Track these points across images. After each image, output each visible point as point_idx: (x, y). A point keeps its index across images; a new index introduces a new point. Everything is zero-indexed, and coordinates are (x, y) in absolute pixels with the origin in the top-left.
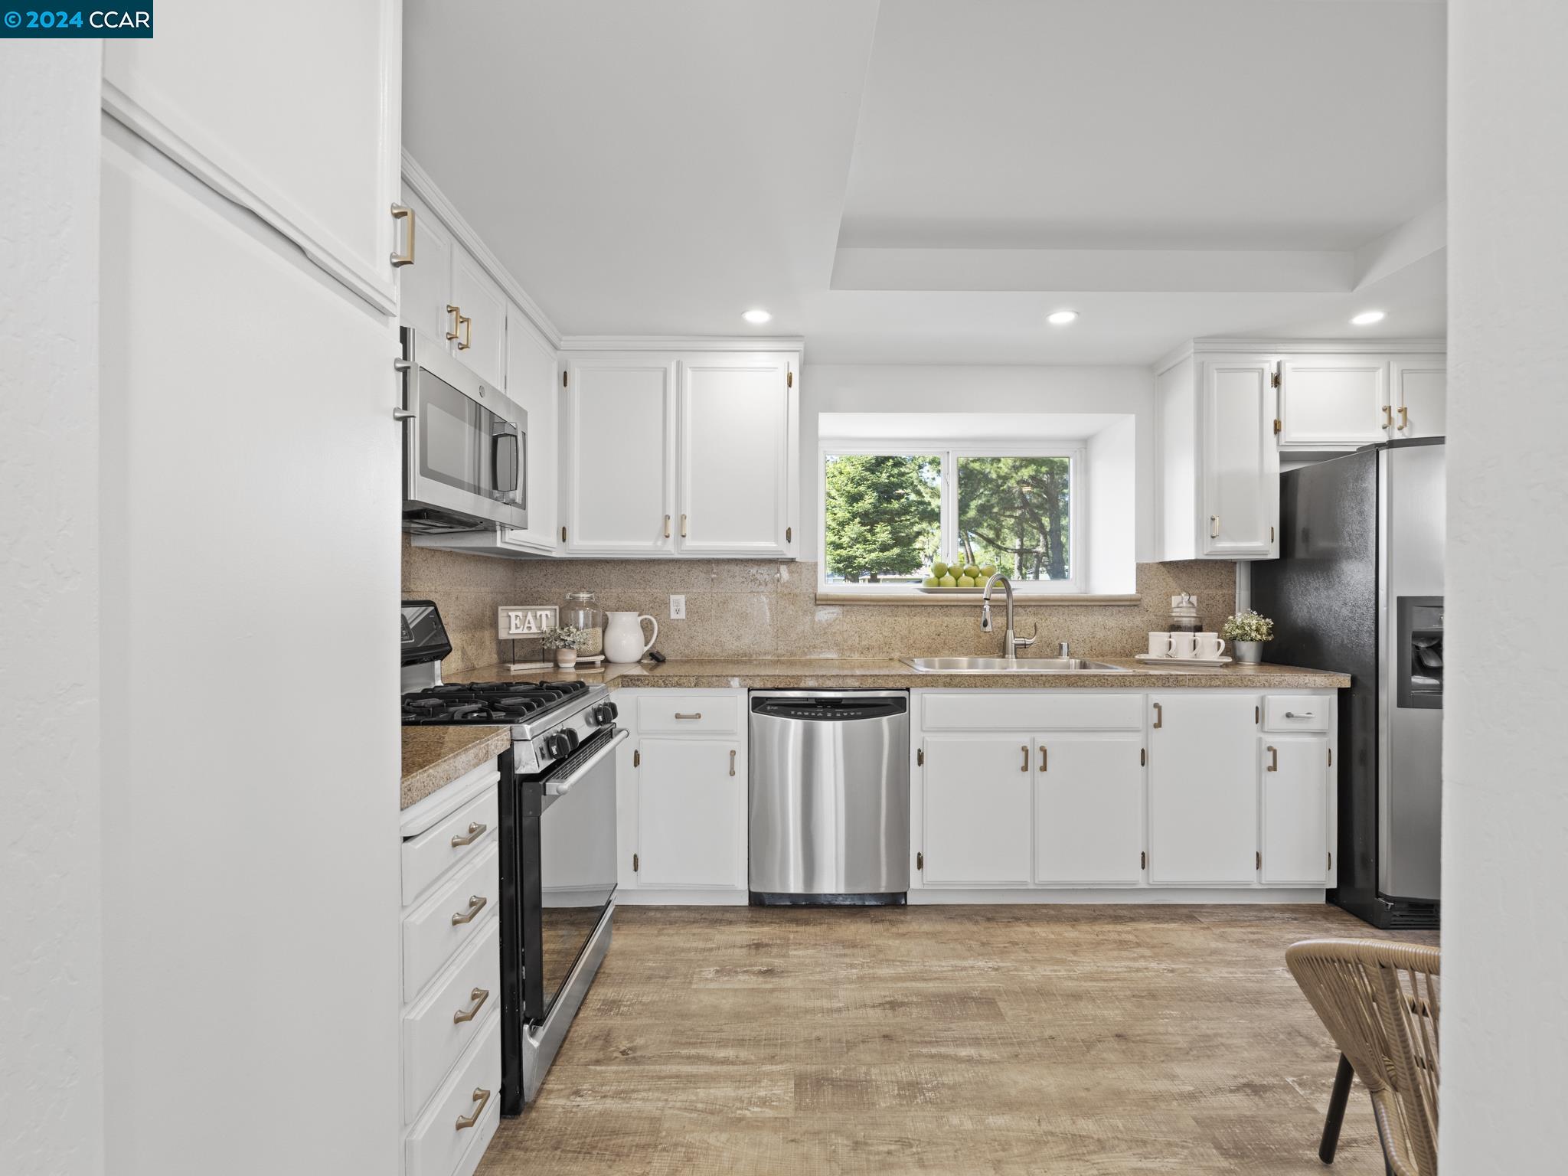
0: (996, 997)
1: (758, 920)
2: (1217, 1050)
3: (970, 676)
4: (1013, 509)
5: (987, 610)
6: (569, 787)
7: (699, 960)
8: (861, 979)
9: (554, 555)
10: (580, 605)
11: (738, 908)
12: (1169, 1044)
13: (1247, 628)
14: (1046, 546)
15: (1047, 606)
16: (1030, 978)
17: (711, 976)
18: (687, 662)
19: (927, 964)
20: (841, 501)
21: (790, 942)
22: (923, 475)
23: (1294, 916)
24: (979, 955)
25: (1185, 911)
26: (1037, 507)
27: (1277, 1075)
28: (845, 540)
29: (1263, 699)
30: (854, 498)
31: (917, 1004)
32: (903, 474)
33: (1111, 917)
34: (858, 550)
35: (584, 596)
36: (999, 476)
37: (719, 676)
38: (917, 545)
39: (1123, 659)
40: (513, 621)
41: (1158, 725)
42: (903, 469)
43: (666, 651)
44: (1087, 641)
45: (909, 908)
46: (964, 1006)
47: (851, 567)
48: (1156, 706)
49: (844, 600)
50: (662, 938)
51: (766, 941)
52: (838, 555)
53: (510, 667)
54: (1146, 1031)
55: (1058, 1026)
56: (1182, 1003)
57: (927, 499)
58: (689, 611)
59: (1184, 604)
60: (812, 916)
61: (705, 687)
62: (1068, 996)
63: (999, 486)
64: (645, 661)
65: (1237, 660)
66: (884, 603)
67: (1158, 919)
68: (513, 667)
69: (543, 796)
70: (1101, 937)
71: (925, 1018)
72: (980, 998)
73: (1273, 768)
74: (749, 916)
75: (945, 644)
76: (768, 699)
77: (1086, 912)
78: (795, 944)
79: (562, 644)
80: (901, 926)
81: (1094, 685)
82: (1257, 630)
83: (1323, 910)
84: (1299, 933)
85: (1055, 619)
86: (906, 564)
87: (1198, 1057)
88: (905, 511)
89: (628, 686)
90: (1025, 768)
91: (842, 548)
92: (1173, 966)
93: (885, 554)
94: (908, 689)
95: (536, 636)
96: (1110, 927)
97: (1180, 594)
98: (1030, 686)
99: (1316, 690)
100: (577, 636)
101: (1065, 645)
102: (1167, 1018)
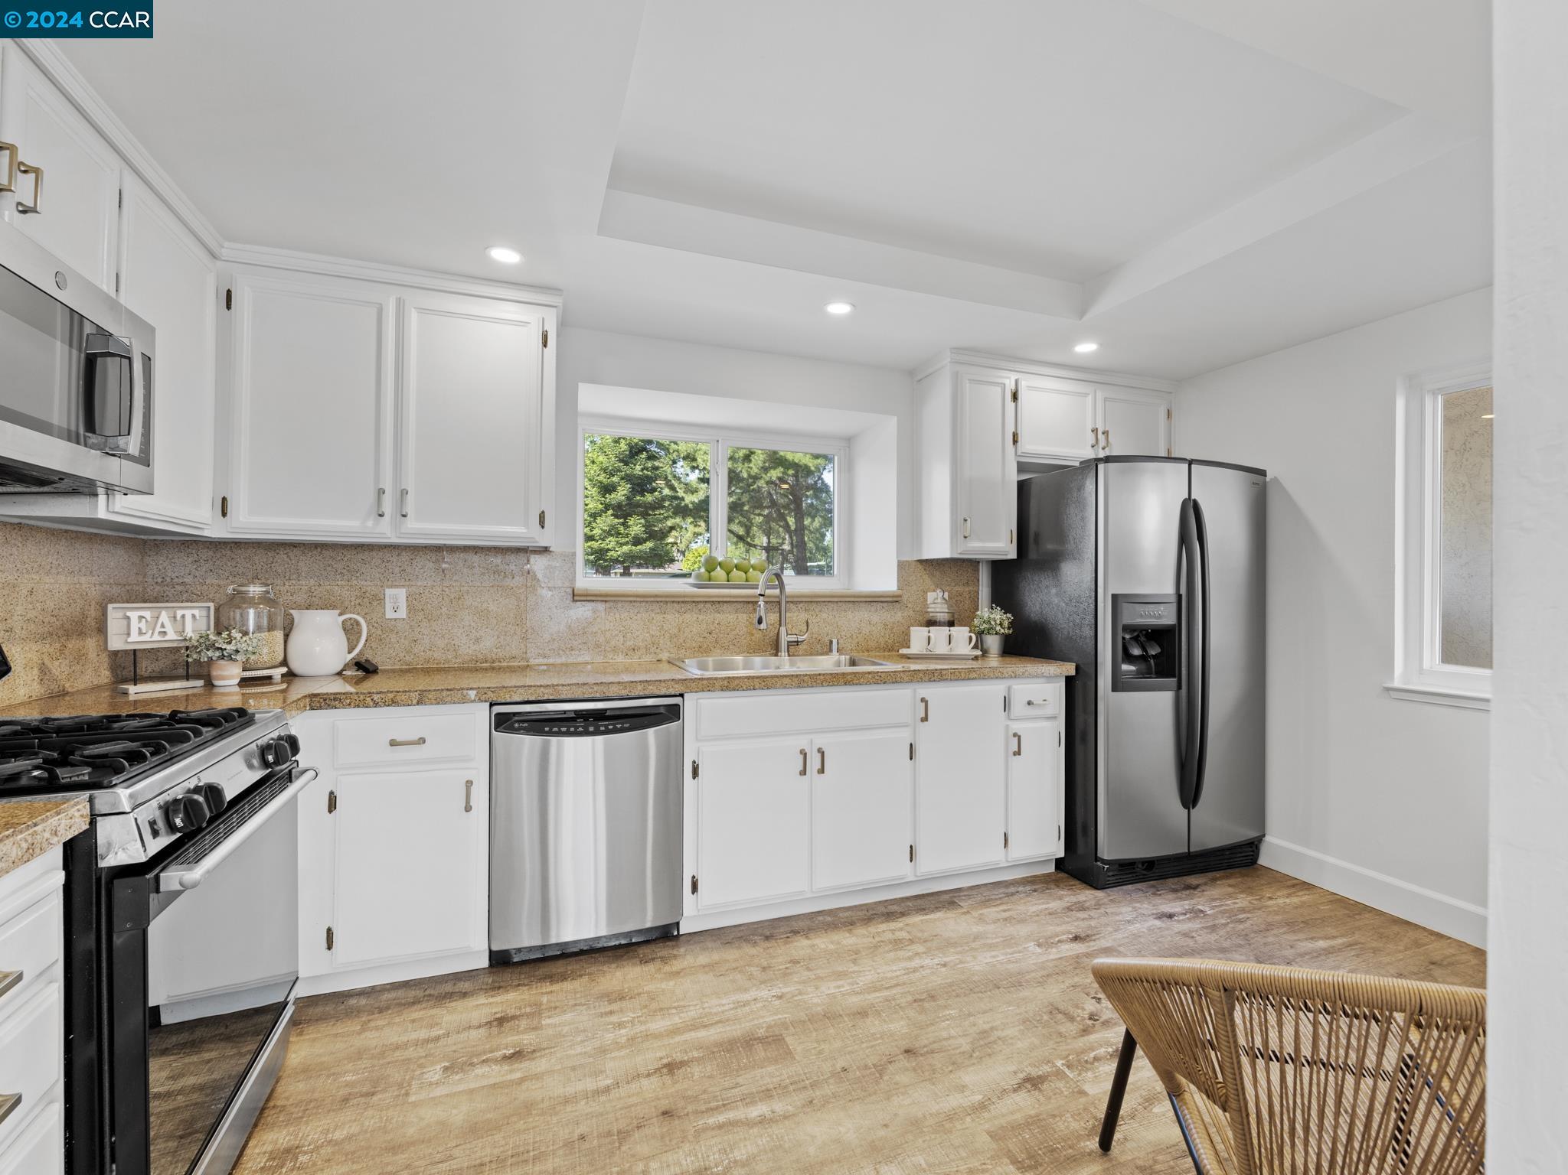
0: (784, 1032)
1: (502, 984)
2: (995, 1046)
3: (748, 678)
4: (761, 507)
5: (762, 606)
6: (201, 876)
7: (421, 1057)
8: (632, 1040)
9: (206, 533)
10: (251, 602)
11: (474, 973)
12: (953, 1049)
13: (993, 623)
14: (792, 544)
15: (817, 602)
16: (815, 1000)
17: (437, 1077)
18: (408, 671)
19: (706, 1005)
20: (594, 491)
21: (544, 1007)
22: (677, 470)
23: (1034, 887)
24: (762, 983)
25: (946, 897)
26: (784, 507)
27: (1049, 1062)
28: (597, 532)
29: (1009, 688)
30: (607, 489)
31: (699, 1060)
32: (657, 468)
33: (883, 915)
34: (610, 542)
35: (255, 590)
36: (750, 476)
37: (451, 690)
38: (670, 540)
39: (886, 653)
40: (135, 625)
41: (925, 719)
42: (656, 464)
43: (378, 659)
44: (855, 637)
45: (681, 938)
46: (750, 1050)
47: (603, 559)
48: (923, 700)
49: (607, 595)
50: (368, 1034)
51: (511, 1012)
52: (589, 547)
53: (128, 689)
54: (931, 1040)
55: (849, 1053)
56: (958, 999)
57: (681, 494)
58: (411, 609)
59: (939, 600)
60: (569, 968)
61: (432, 704)
62: (854, 1014)
63: (749, 485)
64: (348, 673)
65: (985, 653)
66: (652, 599)
67: (924, 909)
68: (132, 689)
69: (153, 896)
70: (877, 939)
71: (709, 1077)
72: (767, 1037)
73: (1018, 753)
74: (490, 981)
75: (716, 642)
76: (515, 714)
77: (860, 913)
78: (550, 1009)
79: (218, 654)
80: (675, 962)
81: (868, 683)
82: (1001, 624)
83: (1054, 878)
84: (1040, 904)
85: (825, 615)
86: (659, 559)
87: (981, 1058)
88: (658, 505)
89: (320, 708)
90: (804, 772)
91: (594, 540)
92: (945, 959)
93: (639, 547)
94: (682, 695)
95: (175, 645)
96: (883, 927)
97: (934, 591)
98: (808, 686)
99: (1050, 678)
100: (239, 642)
101: (835, 641)
102: (948, 1020)
